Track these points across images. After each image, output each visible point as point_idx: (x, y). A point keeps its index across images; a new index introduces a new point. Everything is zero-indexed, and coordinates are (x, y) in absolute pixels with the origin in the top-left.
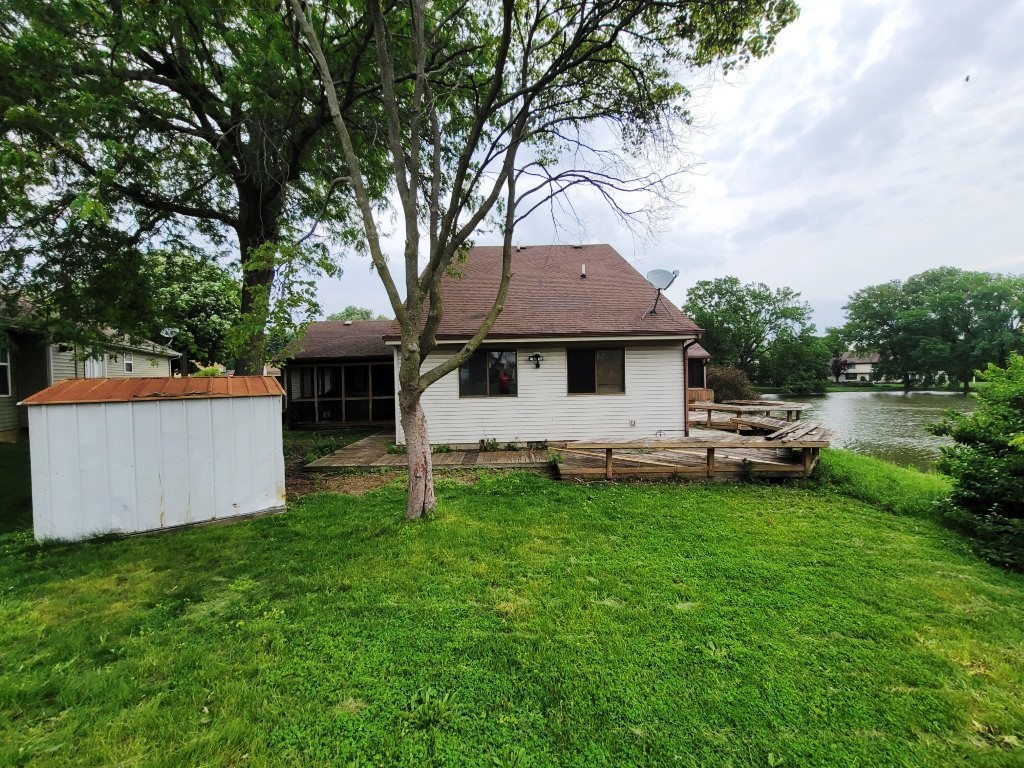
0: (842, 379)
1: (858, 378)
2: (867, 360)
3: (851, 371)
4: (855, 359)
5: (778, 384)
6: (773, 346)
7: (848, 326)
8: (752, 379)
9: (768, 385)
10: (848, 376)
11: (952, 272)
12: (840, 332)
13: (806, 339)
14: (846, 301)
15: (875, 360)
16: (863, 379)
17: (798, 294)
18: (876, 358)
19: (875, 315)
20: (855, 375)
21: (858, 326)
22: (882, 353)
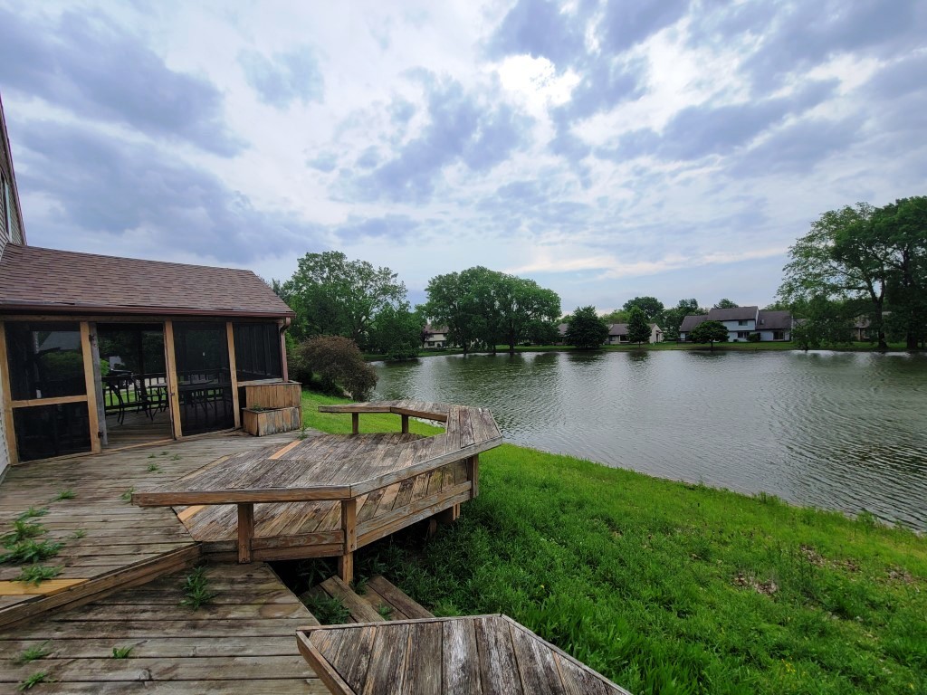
0: (426, 346)
1: (436, 346)
2: (441, 331)
3: (431, 339)
4: (434, 331)
5: (383, 352)
6: (378, 318)
7: (429, 304)
8: (362, 349)
9: (374, 353)
10: (429, 343)
11: (482, 270)
12: (424, 309)
13: (403, 313)
14: (427, 285)
15: (446, 332)
16: (439, 345)
17: (396, 275)
18: (447, 330)
19: (444, 298)
20: (434, 342)
21: (436, 305)
22: (450, 326)
